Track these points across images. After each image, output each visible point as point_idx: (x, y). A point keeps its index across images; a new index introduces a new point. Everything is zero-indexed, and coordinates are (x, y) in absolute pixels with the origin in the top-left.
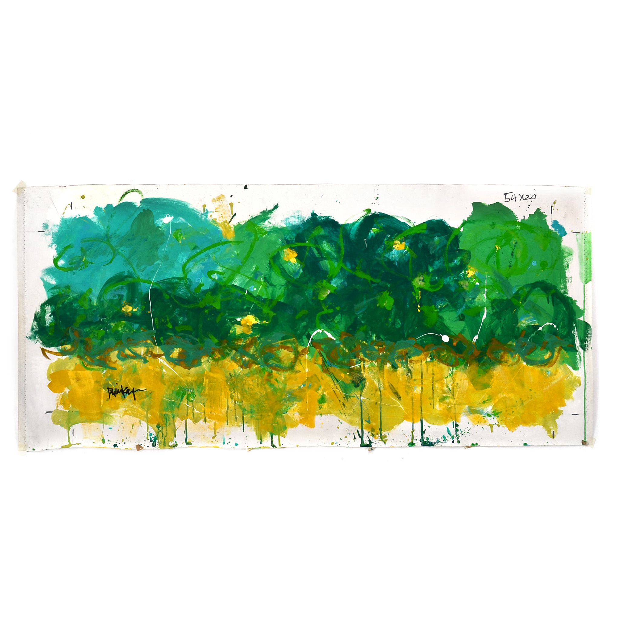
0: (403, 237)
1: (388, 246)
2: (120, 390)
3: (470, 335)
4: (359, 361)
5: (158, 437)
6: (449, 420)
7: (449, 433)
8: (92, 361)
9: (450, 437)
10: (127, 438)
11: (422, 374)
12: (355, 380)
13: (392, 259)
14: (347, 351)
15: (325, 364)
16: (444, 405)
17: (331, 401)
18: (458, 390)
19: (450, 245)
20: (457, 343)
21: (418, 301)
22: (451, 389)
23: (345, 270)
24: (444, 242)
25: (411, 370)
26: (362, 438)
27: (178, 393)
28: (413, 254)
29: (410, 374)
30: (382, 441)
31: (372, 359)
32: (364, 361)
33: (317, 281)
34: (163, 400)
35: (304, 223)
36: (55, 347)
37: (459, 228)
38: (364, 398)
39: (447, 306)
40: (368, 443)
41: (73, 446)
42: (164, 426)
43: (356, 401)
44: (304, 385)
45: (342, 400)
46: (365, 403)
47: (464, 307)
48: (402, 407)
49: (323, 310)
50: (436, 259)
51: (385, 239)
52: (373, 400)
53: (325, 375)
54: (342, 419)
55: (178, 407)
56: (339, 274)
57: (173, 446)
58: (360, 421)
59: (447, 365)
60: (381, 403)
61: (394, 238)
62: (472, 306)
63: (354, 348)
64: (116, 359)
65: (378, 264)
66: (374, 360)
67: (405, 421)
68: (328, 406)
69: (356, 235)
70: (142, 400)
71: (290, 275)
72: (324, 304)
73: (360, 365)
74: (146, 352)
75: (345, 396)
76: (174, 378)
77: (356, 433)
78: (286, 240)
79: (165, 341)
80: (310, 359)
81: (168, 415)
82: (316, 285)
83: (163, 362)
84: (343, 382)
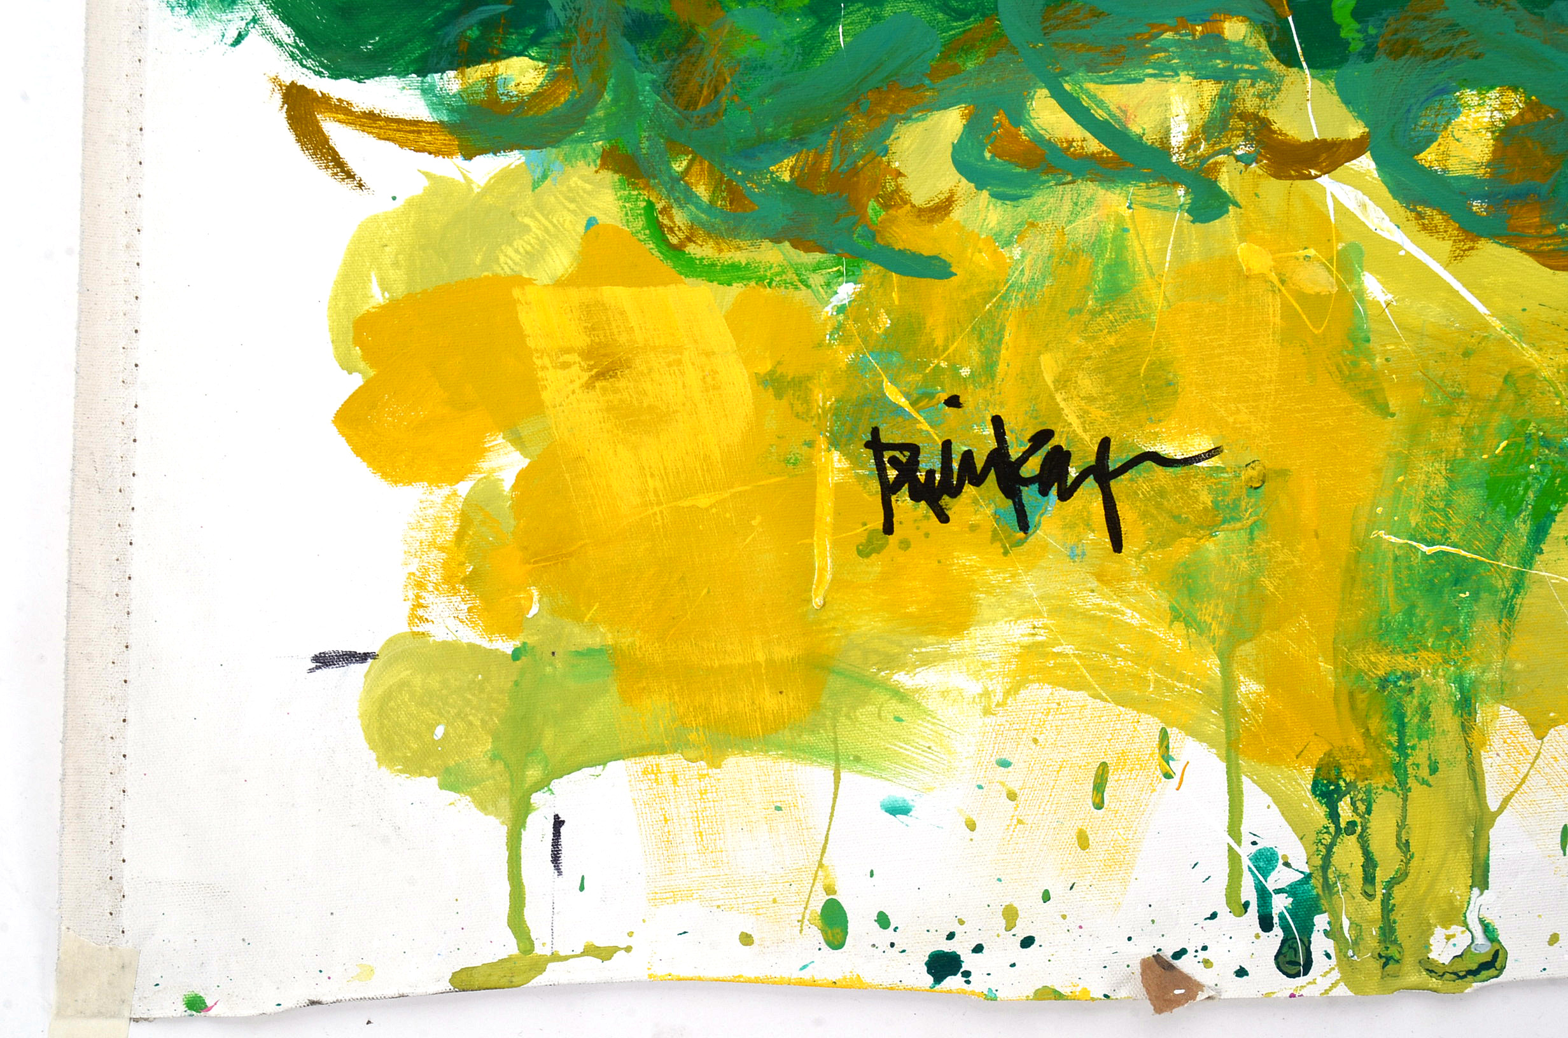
2: (980, 463)
5: (1327, 886)
8: (735, 196)
10: (1046, 897)
27: (1499, 488)
34: (1364, 551)
36: (403, 73)
41: (554, 973)
42: (1378, 782)
55: (1508, 610)
57: (1462, 967)
64: (949, 180)
70: (1181, 550)
74: (1212, 119)
76: (1466, 354)
79: (1372, 31)
81: (1415, 682)
83: (1363, 206)
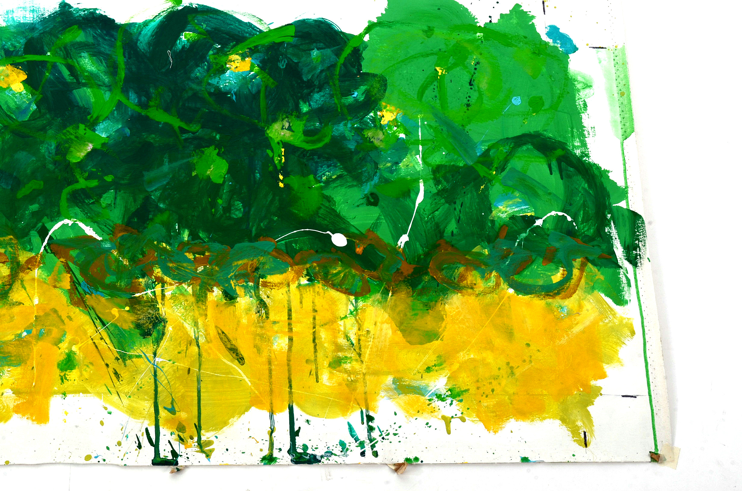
0: (248, 48)
1: (217, 64)
3: (392, 235)
4: (153, 282)
6: (352, 407)
7: (352, 436)
9: (356, 444)
11: (290, 310)
12: (142, 322)
13: (223, 87)
14: (126, 262)
15: (77, 288)
16: (340, 376)
17: (88, 366)
18: (370, 343)
19: (344, 64)
20: (365, 250)
21: (279, 168)
22: (354, 342)
23: (126, 106)
24: (332, 60)
25: (265, 303)
26: (155, 445)
28: (268, 80)
29: (263, 311)
30: (203, 452)
31: (181, 279)
32: (163, 283)
33: (65, 127)
35: (44, 21)
37: (361, 36)
38: (161, 360)
39: (339, 177)
40: (170, 457)
43: (143, 366)
44: (29, 332)
45: (113, 364)
46: (165, 369)
47: (376, 179)
48: (247, 380)
49: (77, 182)
50: (316, 90)
51: (211, 52)
52: (183, 365)
53: (77, 313)
54: (112, 403)
56: (112, 113)
58: (152, 409)
59: (345, 293)
60: (199, 370)
61: (229, 49)
62: (393, 177)
63: (141, 257)
65: (196, 96)
66: (184, 282)
67: (253, 409)
68: (81, 375)
69: (149, 44)
71: (9, 113)
72: (78, 169)
73: (154, 292)
75: (120, 356)
77: (143, 435)
78: (4, 49)
80: (44, 277)
82: (63, 133)
84: (116, 326)
